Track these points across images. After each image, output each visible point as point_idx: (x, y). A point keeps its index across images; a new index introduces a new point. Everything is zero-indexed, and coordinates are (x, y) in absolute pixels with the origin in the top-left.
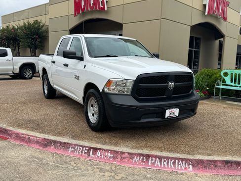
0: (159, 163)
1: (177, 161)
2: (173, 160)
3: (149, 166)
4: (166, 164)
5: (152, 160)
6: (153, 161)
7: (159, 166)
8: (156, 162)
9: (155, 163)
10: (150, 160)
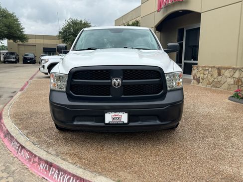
0: (56, 176)
1: (72, 178)
2: (69, 177)
3: (48, 177)
4: (62, 179)
5: (52, 170)
6: (53, 173)
7: (56, 179)
8: (55, 174)
9: (53, 174)
10: (51, 170)
